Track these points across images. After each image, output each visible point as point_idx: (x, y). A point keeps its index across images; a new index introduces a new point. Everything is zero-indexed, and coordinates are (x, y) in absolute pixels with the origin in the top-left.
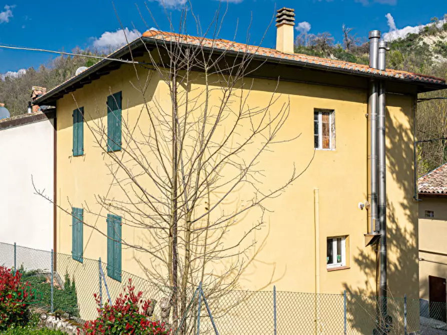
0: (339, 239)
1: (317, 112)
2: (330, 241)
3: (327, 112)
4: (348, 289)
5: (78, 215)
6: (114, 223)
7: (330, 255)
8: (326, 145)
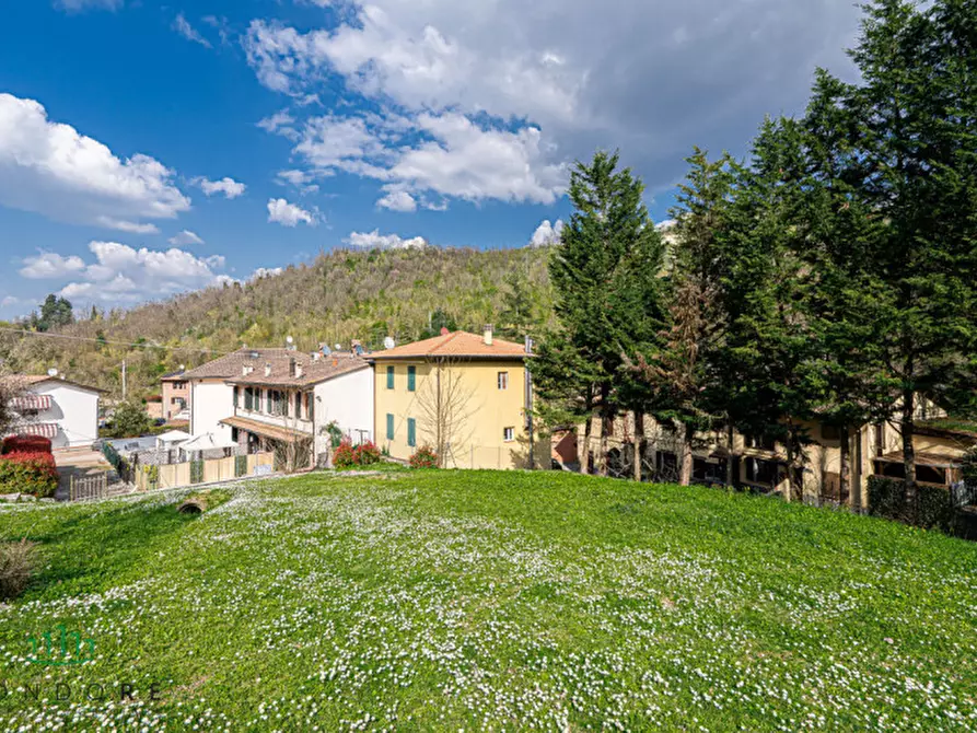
0: (510, 428)
1: (499, 373)
2: (506, 430)
3: (504, 373)
4: (512, 451)
5: (390, 418)
6: (411, 422)
7: (506, 435)
8: (504, 387)
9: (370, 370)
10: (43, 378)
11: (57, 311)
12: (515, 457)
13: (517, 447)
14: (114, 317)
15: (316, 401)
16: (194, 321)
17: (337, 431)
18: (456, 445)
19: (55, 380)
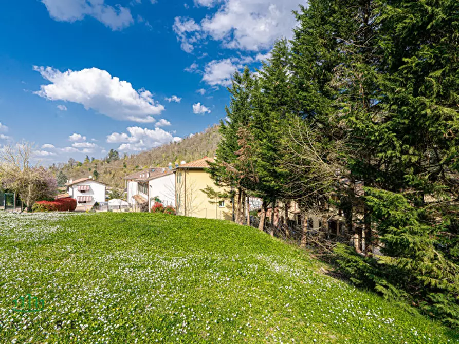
4: (224, 212)
7: (220, 204)
9: (174, 175)
10: (87, 179)
11: (114, 155)
12: (226, 215)
13: (226, 210)
14: (132, 157)
15: (150, 187)
16: (157, 158)
17: (158, 200)
18: (194, 207)
19: (91, 179)
